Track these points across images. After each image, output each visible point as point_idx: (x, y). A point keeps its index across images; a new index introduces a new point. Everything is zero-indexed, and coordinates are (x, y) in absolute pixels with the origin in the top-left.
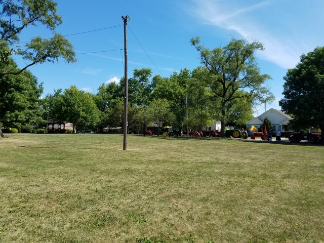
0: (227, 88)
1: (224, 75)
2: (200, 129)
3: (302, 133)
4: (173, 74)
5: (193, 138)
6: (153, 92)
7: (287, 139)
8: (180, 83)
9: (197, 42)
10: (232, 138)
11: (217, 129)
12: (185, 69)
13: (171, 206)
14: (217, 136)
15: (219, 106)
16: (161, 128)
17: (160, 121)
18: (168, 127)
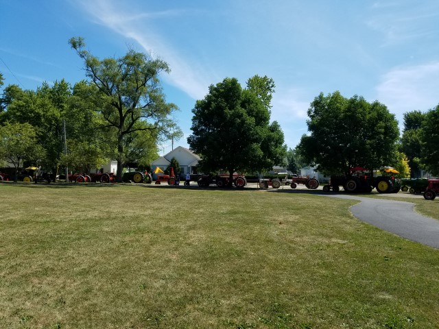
0: (125, 116)
1: (120, 98)
2: (86, 171)
3: (211, 175)
4: (41, 86)
5: (75, 184)
6: (6, 110)
7: (196, 183)
8: (54, 101)
9: (80, 45)
10: (133, 183)
11: (112, 171)
12: (62, 82)
13: (29, 290)
14: (112, 181)
15: (114, 139)
16: (20, 169)
17: (19, 159)
18: (34, 168)
